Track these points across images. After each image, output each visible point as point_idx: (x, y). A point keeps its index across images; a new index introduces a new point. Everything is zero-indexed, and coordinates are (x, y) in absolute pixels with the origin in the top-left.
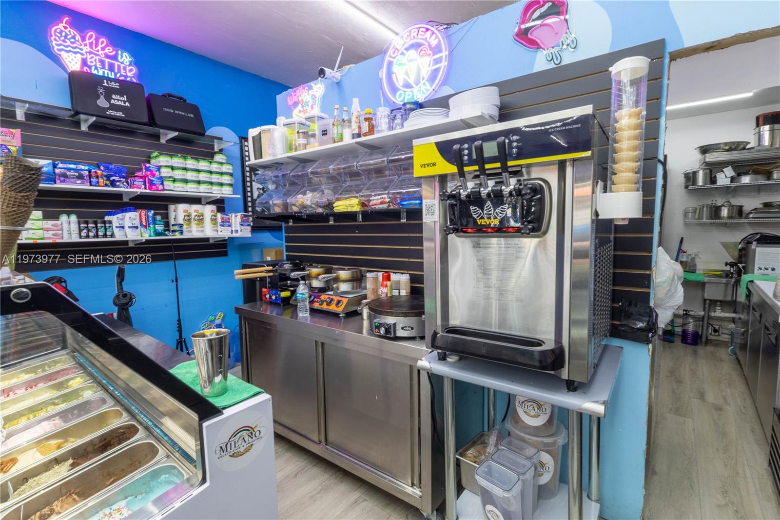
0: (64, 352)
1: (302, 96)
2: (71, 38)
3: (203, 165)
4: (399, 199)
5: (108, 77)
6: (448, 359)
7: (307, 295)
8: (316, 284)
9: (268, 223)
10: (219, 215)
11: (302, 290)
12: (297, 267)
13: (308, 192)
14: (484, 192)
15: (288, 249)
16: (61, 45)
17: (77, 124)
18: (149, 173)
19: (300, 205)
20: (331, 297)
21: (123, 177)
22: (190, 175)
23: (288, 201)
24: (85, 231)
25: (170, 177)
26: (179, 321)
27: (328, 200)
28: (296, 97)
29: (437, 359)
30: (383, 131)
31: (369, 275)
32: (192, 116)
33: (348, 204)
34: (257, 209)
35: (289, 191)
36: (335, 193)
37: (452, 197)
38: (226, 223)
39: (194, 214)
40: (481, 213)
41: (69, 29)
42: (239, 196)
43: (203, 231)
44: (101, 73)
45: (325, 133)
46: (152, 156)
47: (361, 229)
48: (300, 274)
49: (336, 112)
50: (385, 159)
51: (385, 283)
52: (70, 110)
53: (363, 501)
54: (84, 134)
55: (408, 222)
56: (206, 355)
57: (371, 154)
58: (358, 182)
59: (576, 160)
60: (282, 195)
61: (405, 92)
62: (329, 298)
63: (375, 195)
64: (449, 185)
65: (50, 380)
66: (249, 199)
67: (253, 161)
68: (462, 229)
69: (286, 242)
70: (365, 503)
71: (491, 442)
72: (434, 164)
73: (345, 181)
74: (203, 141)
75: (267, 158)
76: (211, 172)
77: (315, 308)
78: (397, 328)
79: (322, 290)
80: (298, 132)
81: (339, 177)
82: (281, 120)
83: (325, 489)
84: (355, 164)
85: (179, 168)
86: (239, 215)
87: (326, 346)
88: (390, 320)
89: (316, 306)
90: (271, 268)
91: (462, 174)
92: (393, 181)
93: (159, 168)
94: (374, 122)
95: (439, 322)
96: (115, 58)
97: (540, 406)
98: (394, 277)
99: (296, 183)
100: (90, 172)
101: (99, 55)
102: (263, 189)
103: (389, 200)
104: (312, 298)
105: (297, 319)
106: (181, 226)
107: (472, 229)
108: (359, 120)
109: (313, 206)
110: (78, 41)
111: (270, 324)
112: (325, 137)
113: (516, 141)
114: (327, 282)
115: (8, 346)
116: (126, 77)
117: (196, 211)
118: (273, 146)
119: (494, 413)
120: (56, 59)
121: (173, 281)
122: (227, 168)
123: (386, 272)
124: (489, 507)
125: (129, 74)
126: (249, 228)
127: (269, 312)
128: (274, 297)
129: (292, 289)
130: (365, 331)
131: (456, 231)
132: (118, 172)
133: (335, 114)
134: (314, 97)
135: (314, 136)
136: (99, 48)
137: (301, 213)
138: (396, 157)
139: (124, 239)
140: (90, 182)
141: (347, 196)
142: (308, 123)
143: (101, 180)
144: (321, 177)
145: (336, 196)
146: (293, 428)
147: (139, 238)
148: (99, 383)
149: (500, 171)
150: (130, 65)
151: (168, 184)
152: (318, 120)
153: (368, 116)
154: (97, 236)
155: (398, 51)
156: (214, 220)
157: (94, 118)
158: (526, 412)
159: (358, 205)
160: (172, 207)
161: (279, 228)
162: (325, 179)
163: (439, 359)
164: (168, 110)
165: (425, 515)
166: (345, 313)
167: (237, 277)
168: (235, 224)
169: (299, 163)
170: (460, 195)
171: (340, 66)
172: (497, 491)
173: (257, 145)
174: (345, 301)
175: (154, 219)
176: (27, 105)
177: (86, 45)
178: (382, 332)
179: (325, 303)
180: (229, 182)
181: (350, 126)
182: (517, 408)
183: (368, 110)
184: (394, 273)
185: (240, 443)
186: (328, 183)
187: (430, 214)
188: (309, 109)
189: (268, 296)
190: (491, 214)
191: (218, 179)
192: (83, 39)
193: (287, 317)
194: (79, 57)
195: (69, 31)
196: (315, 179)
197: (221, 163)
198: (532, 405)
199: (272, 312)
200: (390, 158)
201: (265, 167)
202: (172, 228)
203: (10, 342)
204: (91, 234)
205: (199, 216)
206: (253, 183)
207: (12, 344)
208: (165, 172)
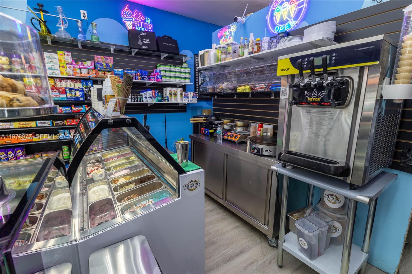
0: (128, 147)
1: (225, 32)
2: (129, 14)
3: (178, 69)
4: (270, 86)
5: (142, 31)
6: (287, 167)
7: (221, 132)
8: (226, 127)
9: (205, 97)
10: (184, 93)
11: (219, 130)
12: (218, 119)
13: (225, 82)
14: (313, 84)
15: (214, 110)
16: (125, 18)
17: (131, 53)
18: (156, 73)
19: (221, 89)
20: (233, 134)
21: (147, 76)
22: (172, 74)
23: (215, 87)
24: (133, 99)
25: (164, 75)
26: (166, 140)
27: (234, 86)
28: (222, 33)
29: (281, 166)
30: (265, 50)
31: (252, 124)
32: (174, 45)
33: (244, 88)
34: (200, 90)
35: (216, 82)
36: (238, 83)
37: (296, 86)
38: (186, 96)
39: (173, 92)
40: (310, 95)
41: (128, 10)
42: (193, 84)
43: (176, 100)
44: (139, 29)
45: (235, 52)
46: (158, 65)
47: (250, 101)
48: (218, 122)
49: (241, 41)
50: (265, 65)
51: (260, 129)
52: (128, 47)
53: (240, 227)
54: (133, 57)
55: (275, 98)
56: (181, 151)
57: (258, 62)
58: (250, 77)
59: (370, 66)
60: (212, 84)
61: (280, 26)
62: (232, 134)
63: (258, 84)
64: (295, 80)
65: (124, 156)
66: (197, 85)
67: (200, 67)
68: (299, 103)
69: (213, 107)
70: (241, 228)
71: (307, 212)
72: (288, 69)
73: (244, 76)
74: (179, 57)
75: (206, 65)
76: (181, 72)
77: (225, 138)
78: (263, 151)
79: (229, 130)
80: (222, 52)
81: (240, 75)
82: (214, 45)
83: (224, 219)
84: (249, 68)
85: (168, 71)
86: (192, 93)
87: (228, 156)
88: (260, 146)
89: (225, 137)
90: (206, 118)
91: (301, 74)
92: (268, 77)
93: (160, 71)
94: (261, 45)
95: (283, 149)
96: (144, 21)
97: (337, 198)
98: (265, 126)
99: (219, 78)
100: (135, 74)
101: (139, 21)
102: (204, 80)
103: (265, 86)
104: (224, 134)
105: (216, 142)
106: (168, 97)
107: (305, 103)
108: (253, 44)
109: (227, 89)
110: (131, 15)
111: (204, 144)
112: (235, 54)
113: (335, 56)
114: (231, 126)
115: (109, 143)
116: (149, 29)
117: (174, 91)
118: (210, 59)
119: (312, 200)
120: (124, 25)
121: (164, 122)
122: (188, 70)
123: (261, 124)
124: (300, 239)
125: (150, 28)
126: (196, 99)
127: (204, 138)
128: (206, 132)
129: (215, 129)
130: (247, 151)
131: (296, 103)
132: (145, 74)
133: (241, 42)
134: (231, 32)
135: (229, 53)
136: (139, 17)
137: (221, 92)
138: (271, 64)
139: (147, 103)
140: (135, 78)
141: (244, 85)
142: (227, 47)
143: (139, 77)
144: (232, 74)
145: (238, 84)
146: (211, 191)
147: (152, 102)
148: (141, 159)
149: (323, 72)
150: (150, 24)
151: (164, 78)
152: (232, 45)
153: (258, 42)
154: (137, 101)
155: (278, 3)
156: (181, 95)
157: (137, 50)
158: (329, 200)
159: (249, 89)
160: (165, 89)
161: (210, 100)
162: (234, 76)
163: (282, 167)
164: (165, 44)
165: (269, 238)
166: (239, 142)
167: (191, 122)
168: (190, 97)
169: (221, 67)
170: (300, 85)
171: (246, 15)
172: (306, 232)
173: (202, 59)
174: (239, 136)
175: (158, 94)
176: (115, 47)
177: (134, 17)
178: (255, 152)
179: (229, 136)
180: (189, 77)
181: (248, 48)
182: (324, 197)
183: (258, 39)
184: (265, 124)
185: (192, 186)
186: (235, 78)
187: (284, 95)
188: (228, 39)
189: (204, 131)
190: (316, 95)
191: (184, 75)
192: (133, 14)
193: (211, 142)
194: (132, 22)
195: (128, 11)
196: (229, 76)
197: (186, 68)
198: (332, 197)
199: (205, 139)
200: (267, 65)
201: (205, 70)
202: (164, 99)
203: (110, 141)
204: (135, 100)
205: (175, 93)
206: (200, 77)
207: (111, 142)
208: (163, 73)
